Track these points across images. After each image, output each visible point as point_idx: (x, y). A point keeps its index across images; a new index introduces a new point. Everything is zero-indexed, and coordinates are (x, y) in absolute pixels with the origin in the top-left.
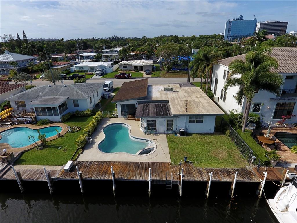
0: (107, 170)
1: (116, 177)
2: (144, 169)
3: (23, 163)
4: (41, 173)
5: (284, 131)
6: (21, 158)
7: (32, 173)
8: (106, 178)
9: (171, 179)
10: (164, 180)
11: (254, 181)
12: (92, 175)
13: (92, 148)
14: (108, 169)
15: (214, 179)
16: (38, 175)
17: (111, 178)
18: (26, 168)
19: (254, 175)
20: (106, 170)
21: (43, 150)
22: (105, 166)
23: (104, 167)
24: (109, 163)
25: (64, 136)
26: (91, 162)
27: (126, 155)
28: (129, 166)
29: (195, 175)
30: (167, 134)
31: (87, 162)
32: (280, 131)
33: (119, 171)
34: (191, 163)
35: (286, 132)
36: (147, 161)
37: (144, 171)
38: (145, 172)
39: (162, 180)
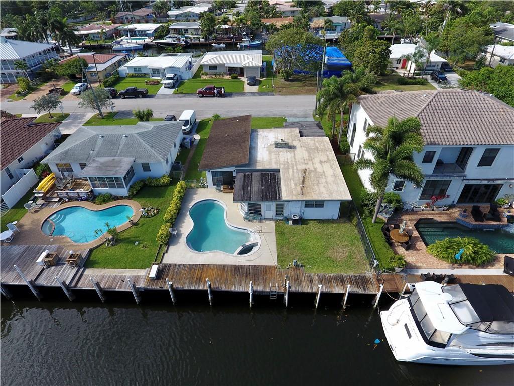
0: (201, 277)
1: (212, 287)
2: (245, 275)
3: (96, 266)
4: (122, 281)
5: (430, 217)
6: (92, 258)
7: (111, 280)
8: (201, 288)
9: (275, 289)
10: (267, 290)
11: (369, 293)
12: (184, 284)
13: (179, 244)
14: (201, 275)
15: (324, 290)
16: (119, 284)
17: (206, 288)
18: (102, 274)
19: (372, 285)
20: (199, 276)
21: (116, 246)
22: (197, 271)
23: (197, 273)
24: (203, 267)
25: (138, 224)
26: (180, 265)
27: (222, 254)
28: (227, 271)
29: (304, 284)
30: (276, 221)
31: (175, 265)
32: (425, 216)
33: (215, 279)
34: (302, 266)
35: (433, 219)
36: (248, 264)
37: (244, 278)
38: (246, 280)
39: (265, 291)
